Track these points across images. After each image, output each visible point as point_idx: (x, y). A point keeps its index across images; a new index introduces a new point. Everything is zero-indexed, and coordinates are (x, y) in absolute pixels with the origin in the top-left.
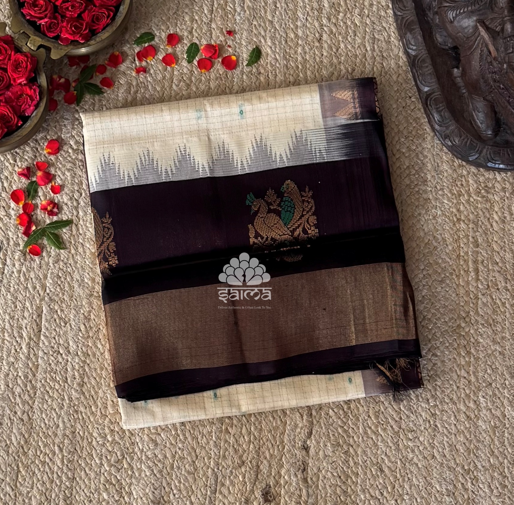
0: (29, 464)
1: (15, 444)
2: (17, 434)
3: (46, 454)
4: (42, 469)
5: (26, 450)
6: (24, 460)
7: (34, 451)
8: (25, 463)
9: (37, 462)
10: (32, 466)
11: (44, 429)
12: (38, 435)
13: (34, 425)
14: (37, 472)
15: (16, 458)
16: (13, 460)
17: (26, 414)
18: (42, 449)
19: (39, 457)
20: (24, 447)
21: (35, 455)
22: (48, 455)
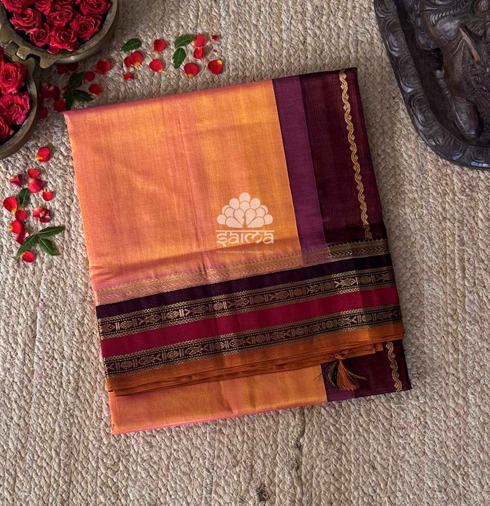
0: (27, 469)
1: (12, 449)
2: (13, 439)
3: (43, 458)
4: (39, 474)
5: (23, 455)
6: (21, 465)
7: (31, 456)
8: (23, 468)
9: (34, 466)
10: (29, 471)
11: (41, 434)
12: (35, 440)
13: (30, 430)
14: (34, 476)
15: (14, 463)
16: (11, 465)
17: (22, 419)
18: (39, 453)
19: (37, 461)
20: (22, 452)
21: (33, 460)
22: (45, 460)
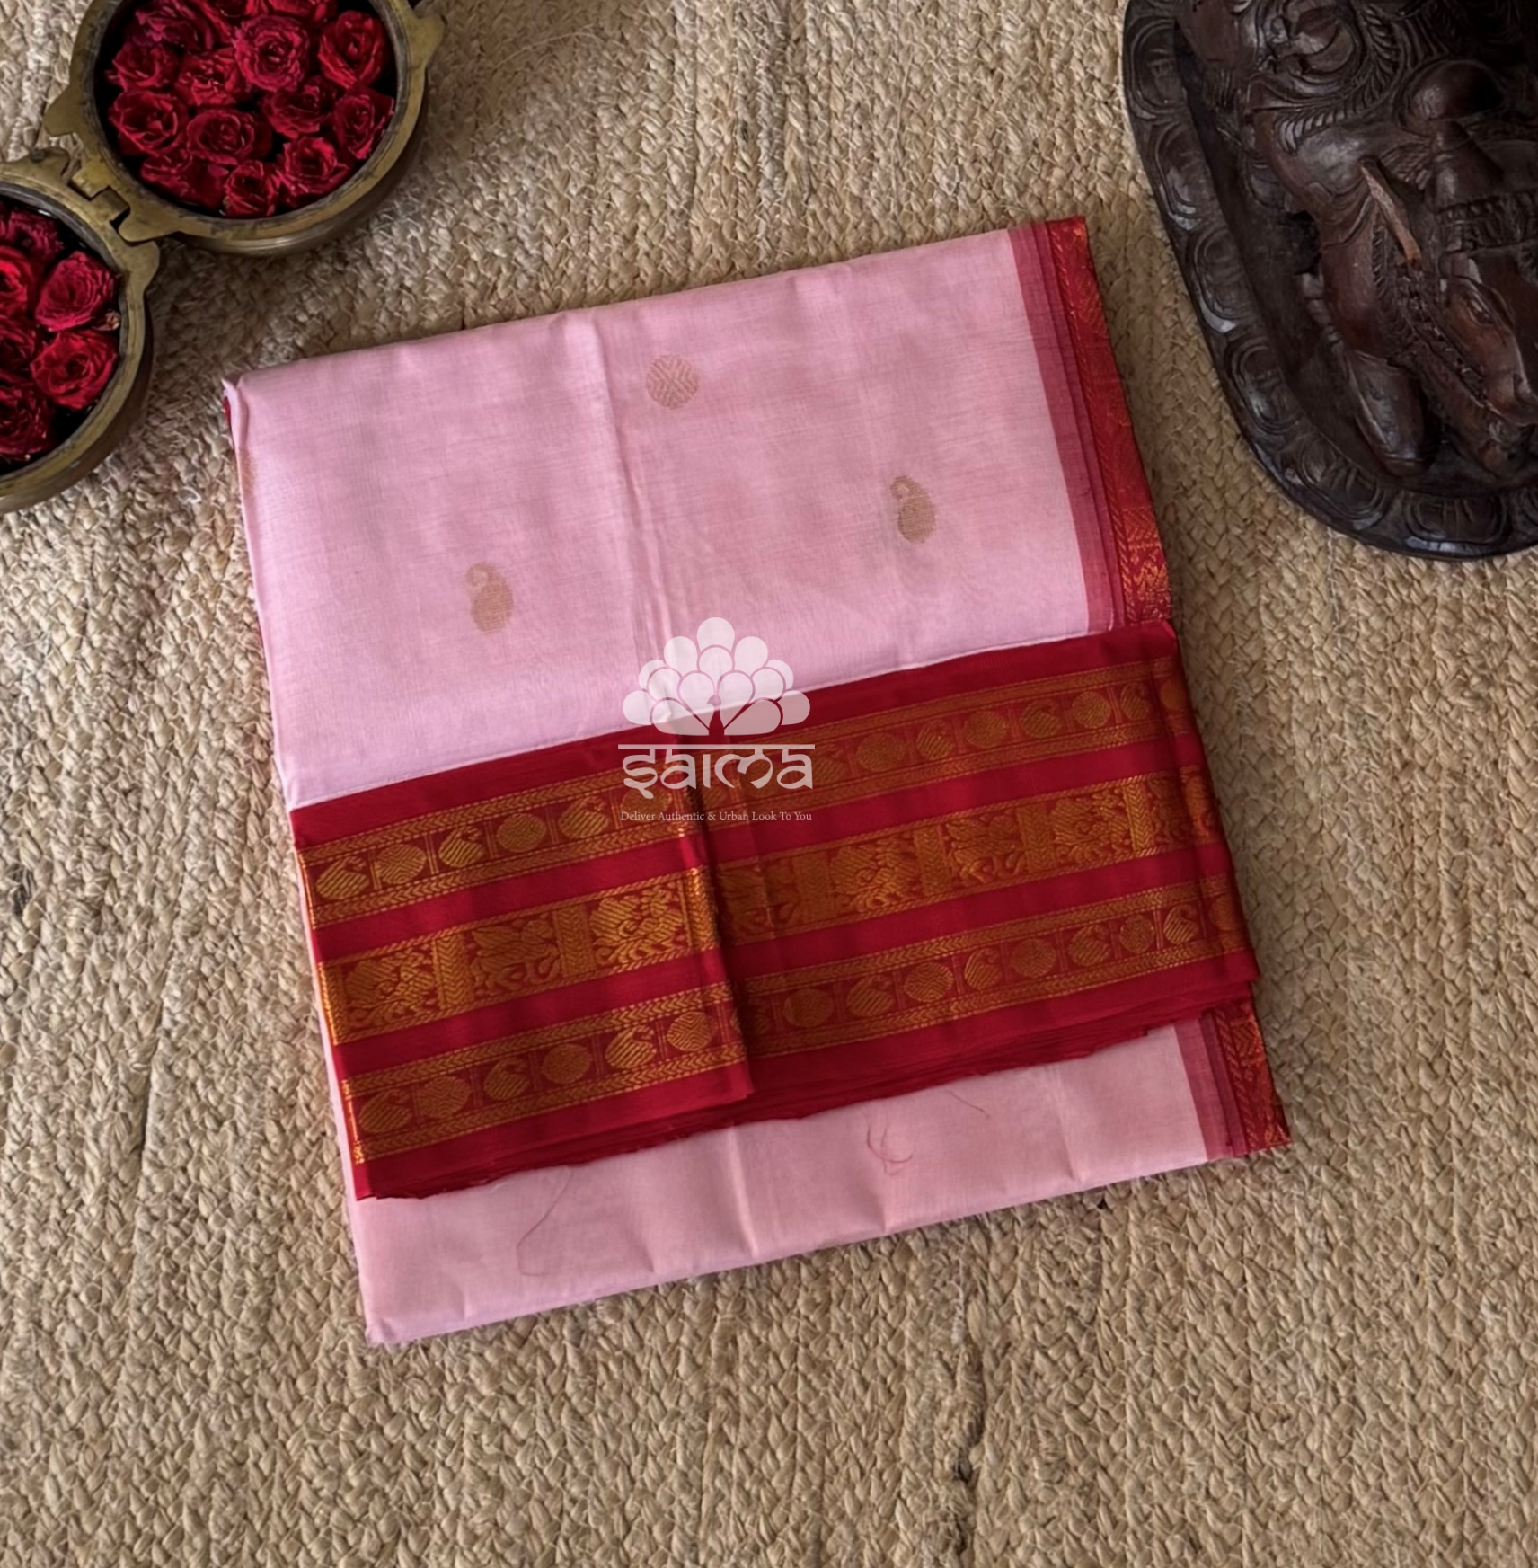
1: (54, 1510)
2: (61, 1479)
3: (151, 1539)
5: (88, 1528)
7: (112, 1529)
11: (147, 1462)
12: (127, 1480)
13: (115, 1449)
15: (58, 1554)
16: (47, 1562)
17: (89, 1414)
18: (139, 1522)
19: (131, 1548)
20: (84, 1520)
21: (117, 1544)
22: (160, 1543)
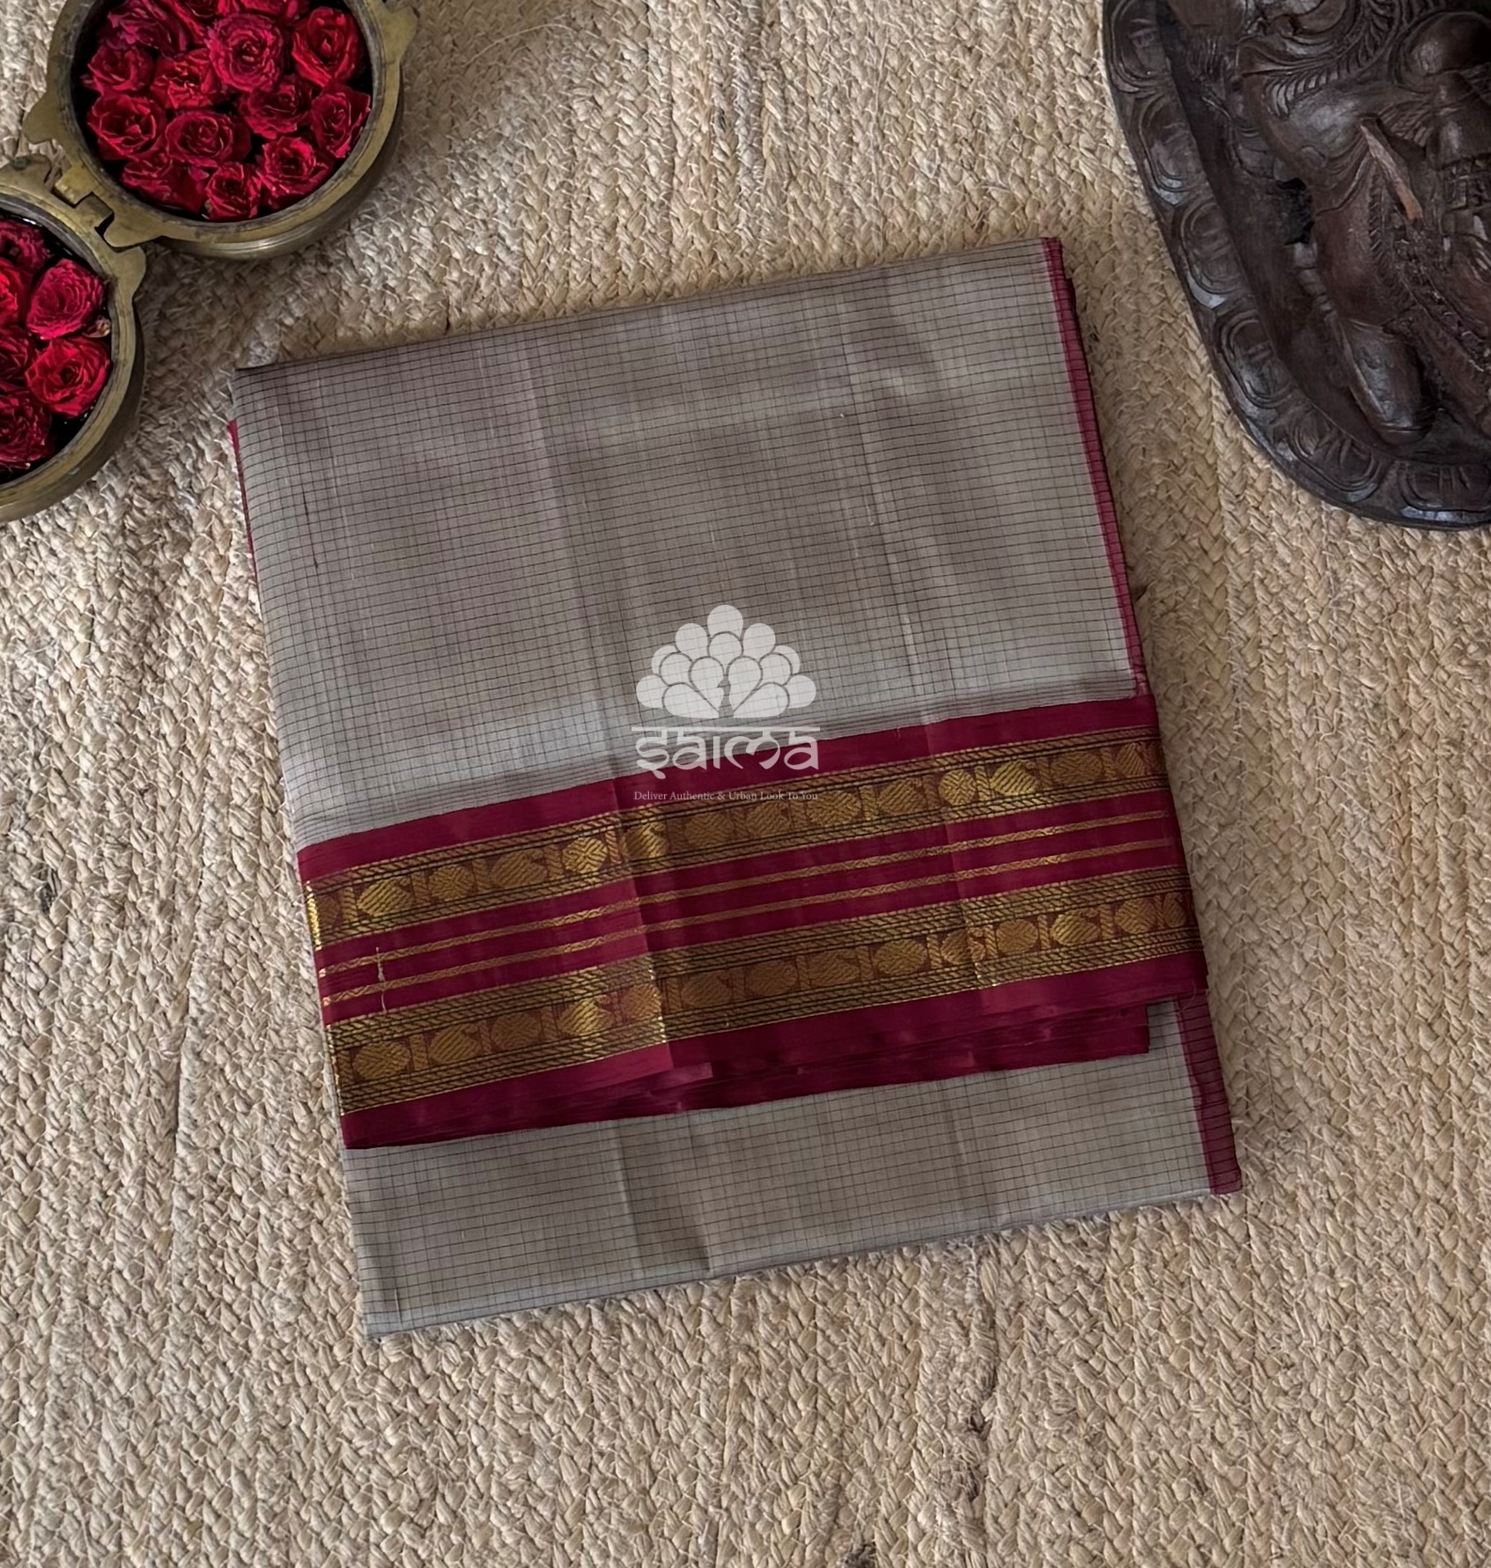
0: (152, 1532)
1: (109, 1476)
2: (113, 1445)
3: (202, 1499)
4: (191, 1547)
5: (141, 1492)
6: (136, 1524)
7: (164, 1492)
8: (141, 1531)
9: (175, 1525)
10: (161, 1538)
11: (195, 1426)
12: (177, 1444)
13: (164, 1416)
14: (175, 1556)
15: (114, 1517)
16: (104, 1524)
17: (138, 1383)
18: (190, 1484)
19: (183, 1510)
20: (137, 1484)
21: (171, 1505)
22: (210, 1503)
